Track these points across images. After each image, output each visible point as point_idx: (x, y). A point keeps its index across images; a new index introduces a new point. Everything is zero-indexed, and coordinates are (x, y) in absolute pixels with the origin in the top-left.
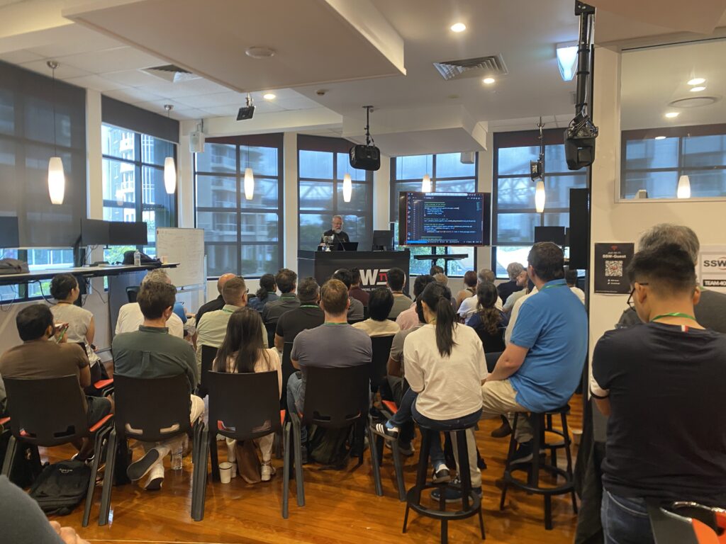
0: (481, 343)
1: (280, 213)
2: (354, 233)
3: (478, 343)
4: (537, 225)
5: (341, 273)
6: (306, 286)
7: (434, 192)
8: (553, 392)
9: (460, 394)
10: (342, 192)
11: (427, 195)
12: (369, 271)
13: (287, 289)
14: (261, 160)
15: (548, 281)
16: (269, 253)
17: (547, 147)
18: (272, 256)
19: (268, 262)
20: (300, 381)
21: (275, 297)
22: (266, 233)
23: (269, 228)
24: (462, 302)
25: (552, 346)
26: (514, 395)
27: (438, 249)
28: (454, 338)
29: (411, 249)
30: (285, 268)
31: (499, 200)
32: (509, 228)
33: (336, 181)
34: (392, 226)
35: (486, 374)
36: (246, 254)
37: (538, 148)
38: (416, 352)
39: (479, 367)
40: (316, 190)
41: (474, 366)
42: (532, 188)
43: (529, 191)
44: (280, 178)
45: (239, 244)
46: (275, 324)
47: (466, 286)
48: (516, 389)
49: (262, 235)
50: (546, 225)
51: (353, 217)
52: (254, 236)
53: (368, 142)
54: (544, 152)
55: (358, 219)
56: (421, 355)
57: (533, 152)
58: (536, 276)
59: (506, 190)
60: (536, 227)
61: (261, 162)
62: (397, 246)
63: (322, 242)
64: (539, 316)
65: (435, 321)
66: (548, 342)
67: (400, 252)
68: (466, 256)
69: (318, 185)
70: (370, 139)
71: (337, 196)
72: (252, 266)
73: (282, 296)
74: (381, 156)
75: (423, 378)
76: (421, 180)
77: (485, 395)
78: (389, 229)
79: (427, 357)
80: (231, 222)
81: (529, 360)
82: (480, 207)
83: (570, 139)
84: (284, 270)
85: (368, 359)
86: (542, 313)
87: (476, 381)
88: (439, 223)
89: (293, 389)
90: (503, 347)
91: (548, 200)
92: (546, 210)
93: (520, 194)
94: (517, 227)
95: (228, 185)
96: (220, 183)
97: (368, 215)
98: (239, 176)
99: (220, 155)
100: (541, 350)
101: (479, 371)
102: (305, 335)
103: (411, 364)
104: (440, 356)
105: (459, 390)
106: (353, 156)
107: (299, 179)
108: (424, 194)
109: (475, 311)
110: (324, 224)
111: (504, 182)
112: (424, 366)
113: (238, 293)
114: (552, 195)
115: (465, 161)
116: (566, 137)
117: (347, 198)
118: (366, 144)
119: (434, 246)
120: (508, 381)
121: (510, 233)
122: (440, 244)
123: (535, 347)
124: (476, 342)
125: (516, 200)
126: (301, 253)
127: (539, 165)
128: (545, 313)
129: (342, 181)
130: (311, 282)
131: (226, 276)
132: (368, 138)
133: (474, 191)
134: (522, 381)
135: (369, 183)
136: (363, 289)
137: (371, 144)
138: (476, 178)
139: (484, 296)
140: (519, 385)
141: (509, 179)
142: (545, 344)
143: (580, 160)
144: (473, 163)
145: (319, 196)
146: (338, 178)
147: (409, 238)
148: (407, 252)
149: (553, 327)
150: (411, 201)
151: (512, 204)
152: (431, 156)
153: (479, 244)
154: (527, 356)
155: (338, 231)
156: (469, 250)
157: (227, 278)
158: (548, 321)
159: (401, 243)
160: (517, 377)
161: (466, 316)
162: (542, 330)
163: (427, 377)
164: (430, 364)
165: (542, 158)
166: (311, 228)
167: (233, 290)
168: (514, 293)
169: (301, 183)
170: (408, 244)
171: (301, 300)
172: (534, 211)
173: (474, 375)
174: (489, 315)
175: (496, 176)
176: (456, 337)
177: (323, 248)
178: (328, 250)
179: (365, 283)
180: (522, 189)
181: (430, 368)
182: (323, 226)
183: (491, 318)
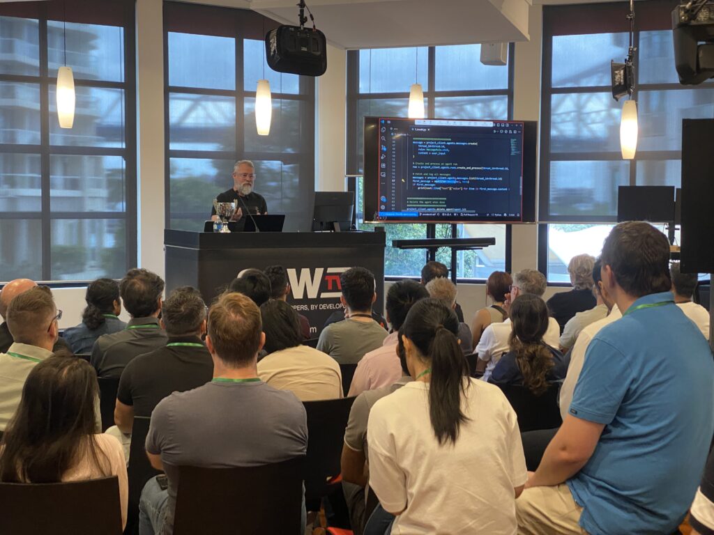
0: (514, 416)
1: (129, 154)
2: (278, 195)
3: (509, 416)
4: (623, 184)
5: (251, 278)
6: (179, 304)
7: (431, 117)
8: (650, 507)
9: (473, 515)
10: (253, 115)
11: (417, 123)
12: (306, 272)
13: (141, 308)
14: (93, 48)
15: (641, 296)
16: (110, 232)
17: (643, 34)
18: (116, 238)
19: (108, 250)
20: (165, 493)
21: (119, 327)
22: (104, 193)
23: (111, 184)
24: (482, 331)
25: (648, 420)
26: (577, 515)
27: (438, 227)
28: (463, 408)
29: (387, 228)
30: (140, 267)
31: (553, 133)
32: (572, 186)
33: (241, 94)
34: (352, 183)
35: (523, 475)
36: (62, 234)
37: (626, 35)
38: (392, 435)
39: (511, 462)
40: (205, 109)
41: (500, 461)
42: (616, 111)
43: (610, 116)
44: (128, 87)
45: (45, 218)
46: (116, 381)
47: (490, 300)
48: (580, 503)
49: (97, 198)
50: (640, 182)
51: (276, 165)
52: (80, 199)
53: (303, 20)
54: (637, 45)
55: (286, 167)
56: (400, 443)
57: (618, 43)
58: (618, 287)
59: (568, 113)
60: (620, 188)
61: (94, 53)
62: (361, 221)
63: (214, 212)
64: (624, 363)
65: (428, 375)
66: (640, 413)
67: (365, 234)
68: (491, 241)
69: (207, 100)
70: (306, 14)
71: (244, 122)
72: (74, 258)
73: (132, 322)
74: (328, 46)
75: (405, 486)
76: (407, 95)
77: (522, 516)
78: (346, 190)
79: (412, 445)
80: (32, 172)
81: (605, 446)
82: (518, 148)
83: (683, 26)
84: (137, 272)
85: (301, 450)
86: (628, 358)
87: (504, 490)
88: (440, 171)
89: (152, 510)
90: (556, 421)
91: (643, 134)
92: (639, 155)
93: (593, 122)
94: (587, 184)
95: (26, 96)
96: (10, 94)
97: (305, 161)
98: (46, 81)
99: (11, 36)
100: (627, 428)
101: (512, 470)
102: (173, 403)
103: (382, 459)
104: (436, 442)
105: (473, 507)
106: (274, 46)
107: (168, 90)
108: (412, 121)
109: (506, 348)
110: (219, 175)
111: (563, 100)
112: (406, 464)
113: (39, 321)
114: (650, 127)
115: (489, 59)
116: (676, 22)
117: (263, 125)
118: (298, 23)
119: (431, 222)
120: (565, 488)
121: (573, 196)
122: (442, 219)
123: (615, 423)
124: (506, 414)
125: (586, 133)
126: (171, 236)
127: (627, 69)
128: (634, 357)
129: (253, 94)
130: (190, 296)
131: (16, 283)
132: (302, 11)
133: (505, 117)
134: (593, 488)
135: (307, 99)
136: (294, 307)
137: (308, 25)
138: (509, 93)
139: (523, 320)
140: (586, 496)
141: (574, 95)
142: (634, 416)
143: (702, 66)
144: (505, 64)
145: (210, 121)
146: (246, 89)
147: (383, 207)
148: (380, 234)
149: (650, 384)
150: (387, 134)
151: (577, 141)
152: (424, 51)
153: (516, 219)
154: (601, 440)
155: (247, 191)
156: (497, 231)
157: (19, 287)
158: (640, 374)
159: (369, 216)
160: (582, 480)
161: (490, 360)
162: (629, 390)
163: (412, 486)
164: (418, 458)
165: (633, 55)
166: (194, 184)
167: (29, 315)
168: (578, 314)
169: (172, 95)
170: (382, 219)
171: (169, 331)
172: (618, 156)
173: (500, 478)
174: (532, 357)
175: (548, 90)
176: (467, 406)
177: (215, 227)
178: (225, 230)
179: (298, 294)
180: (598, 112)
181: (418, 467)
182: (218, 180)
183: (535, 363)
